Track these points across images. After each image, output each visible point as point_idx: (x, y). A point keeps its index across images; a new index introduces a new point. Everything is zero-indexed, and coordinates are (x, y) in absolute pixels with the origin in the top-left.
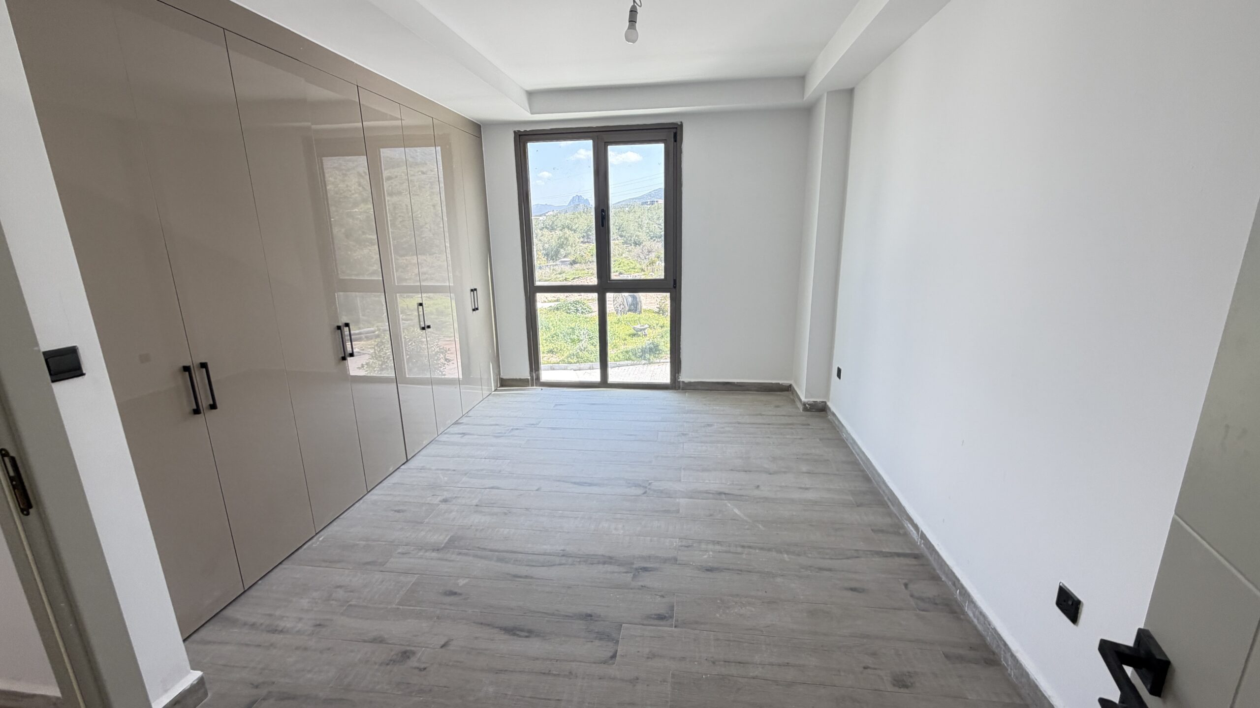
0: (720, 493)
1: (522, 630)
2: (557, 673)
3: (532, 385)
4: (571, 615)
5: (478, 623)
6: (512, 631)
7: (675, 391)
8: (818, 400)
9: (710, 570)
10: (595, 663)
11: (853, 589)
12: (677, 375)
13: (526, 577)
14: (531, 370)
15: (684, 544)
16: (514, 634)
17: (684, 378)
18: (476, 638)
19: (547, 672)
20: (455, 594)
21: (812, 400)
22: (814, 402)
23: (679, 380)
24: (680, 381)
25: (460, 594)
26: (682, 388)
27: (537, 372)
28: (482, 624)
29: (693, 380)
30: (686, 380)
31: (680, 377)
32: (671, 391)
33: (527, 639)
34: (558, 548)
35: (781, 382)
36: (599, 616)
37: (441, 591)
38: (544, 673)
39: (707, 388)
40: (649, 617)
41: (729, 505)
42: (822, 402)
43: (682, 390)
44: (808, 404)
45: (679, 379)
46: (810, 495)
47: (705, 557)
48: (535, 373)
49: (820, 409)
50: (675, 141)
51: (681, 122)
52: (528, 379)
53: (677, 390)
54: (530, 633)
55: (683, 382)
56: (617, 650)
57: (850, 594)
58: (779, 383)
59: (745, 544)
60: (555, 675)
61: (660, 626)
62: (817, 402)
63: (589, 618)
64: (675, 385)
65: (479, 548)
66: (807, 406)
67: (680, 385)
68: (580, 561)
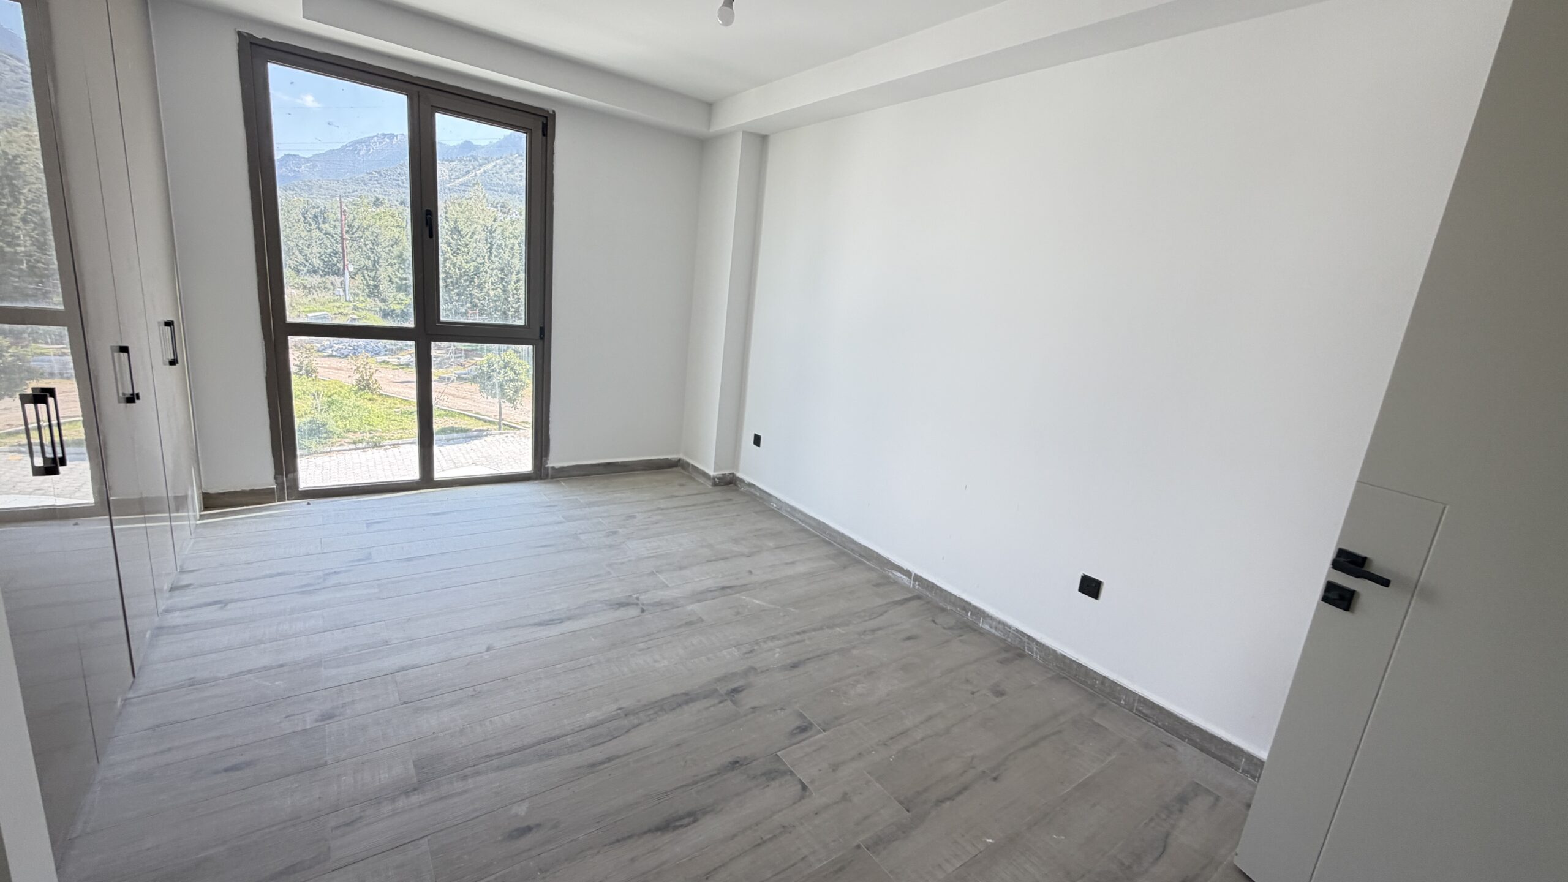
0: (723, 588)
1: (681, 818)
2: (770, 836)
3: (281, 499)
4: (715, 772)
5: (613, 843)
6: (667, 826)
7: (543, 481)
8: (727, 472)
9: (794, 666)
10: (794, 803)
11: (909, 638)
12: (544, 458)
13: (609, 760)
14: (278, 472)
15: (745, 650)
16: (676, 828)
17: (555, 461)
18: (633, 860)
19: (760, 841)
20: (529, 829)
21: (720, 473)
22: (723, 475)
23: (546, 466)
24: (548, 467)
25: (539, 826)
26: (551, 476)
27: (291, 476)
28: (618, 841)
29: (566, 464)
30: (557, 465)
31: (548, 462)
32: (537, 482)
33: (696, 824)
34: (610, 708)
35: (669, 457)
36: (746, 758)
37: (500, 838)
38: (759, 845)
39: (582, 473)
40: (792, 734)
41: (744, 598)
42: (730, 474)
43: (552, 478)
44: (717, 478)
45: (547, 464)
46: (801, 568)
47: (777, 655)
48: (286, 477)
49: (729, 482)
50: (545, 134)
51: (554, 112)
52: (274, 488)
53: (544, 479)
54: (693, 816)
55: (553, 468)
56: (800, 780)
57: (909, 643)
58: (667, 459)
59: (798, 630)
60: (770, 839)
61: (811, 737)
62: (725, 474)
63: (737, 765)
64: (541, 472)
65: (487, 756)
66: (716, 480)
67: (548, 472)
68: (656, 713)
